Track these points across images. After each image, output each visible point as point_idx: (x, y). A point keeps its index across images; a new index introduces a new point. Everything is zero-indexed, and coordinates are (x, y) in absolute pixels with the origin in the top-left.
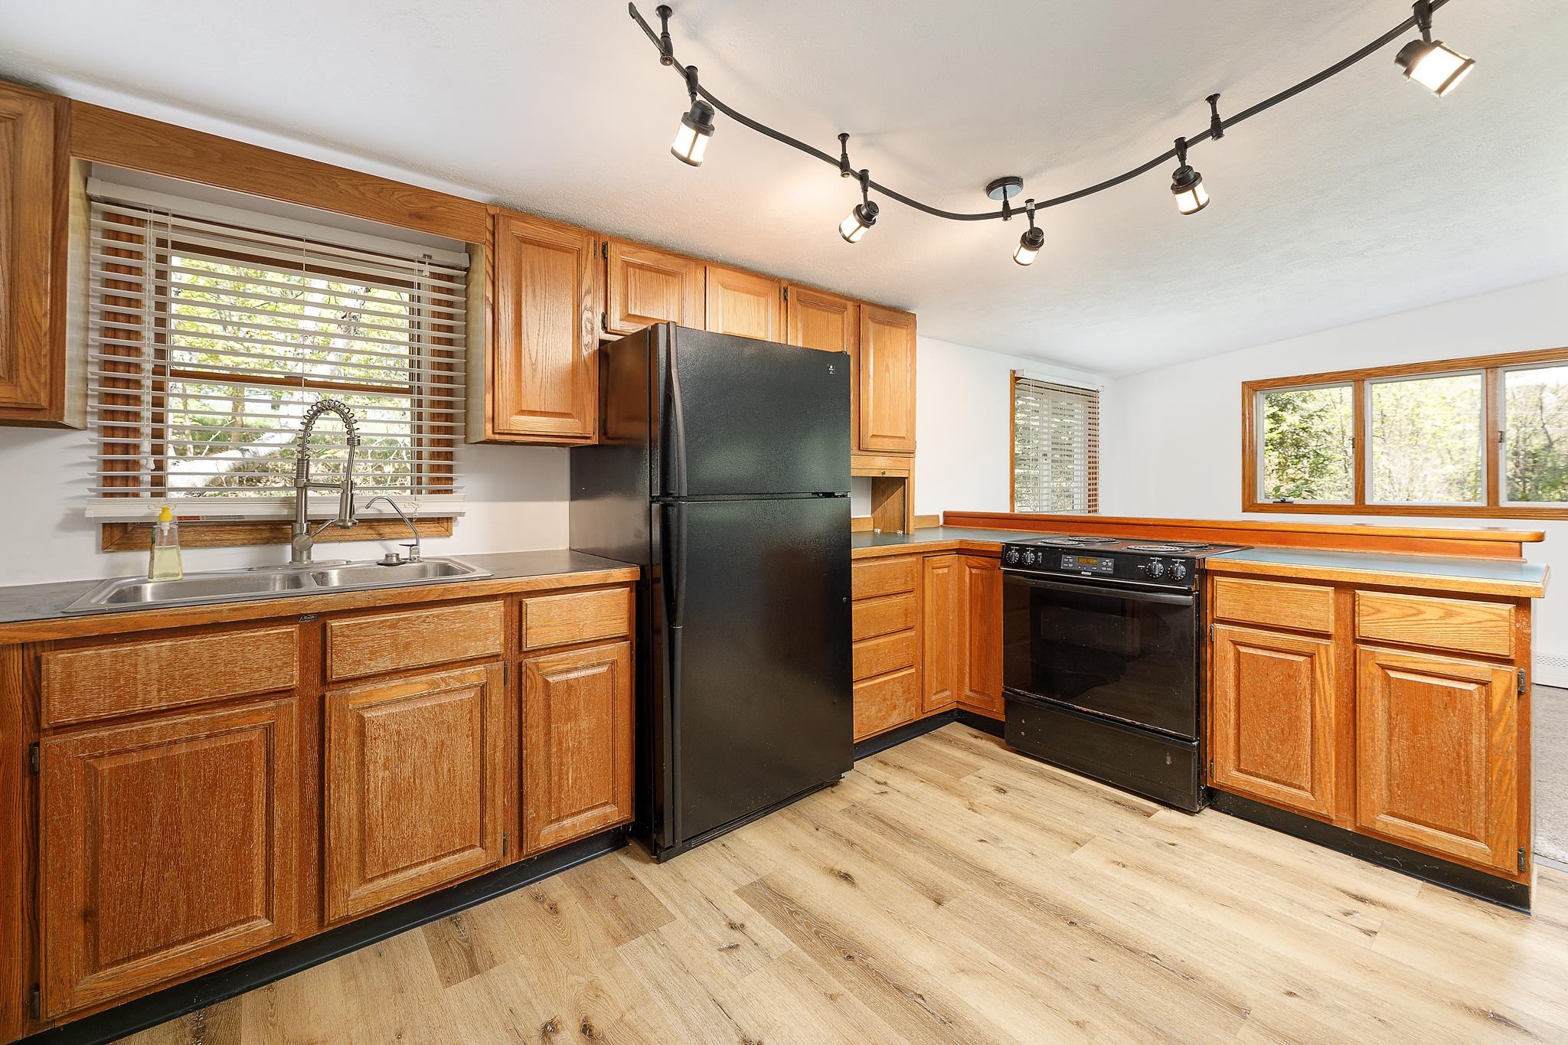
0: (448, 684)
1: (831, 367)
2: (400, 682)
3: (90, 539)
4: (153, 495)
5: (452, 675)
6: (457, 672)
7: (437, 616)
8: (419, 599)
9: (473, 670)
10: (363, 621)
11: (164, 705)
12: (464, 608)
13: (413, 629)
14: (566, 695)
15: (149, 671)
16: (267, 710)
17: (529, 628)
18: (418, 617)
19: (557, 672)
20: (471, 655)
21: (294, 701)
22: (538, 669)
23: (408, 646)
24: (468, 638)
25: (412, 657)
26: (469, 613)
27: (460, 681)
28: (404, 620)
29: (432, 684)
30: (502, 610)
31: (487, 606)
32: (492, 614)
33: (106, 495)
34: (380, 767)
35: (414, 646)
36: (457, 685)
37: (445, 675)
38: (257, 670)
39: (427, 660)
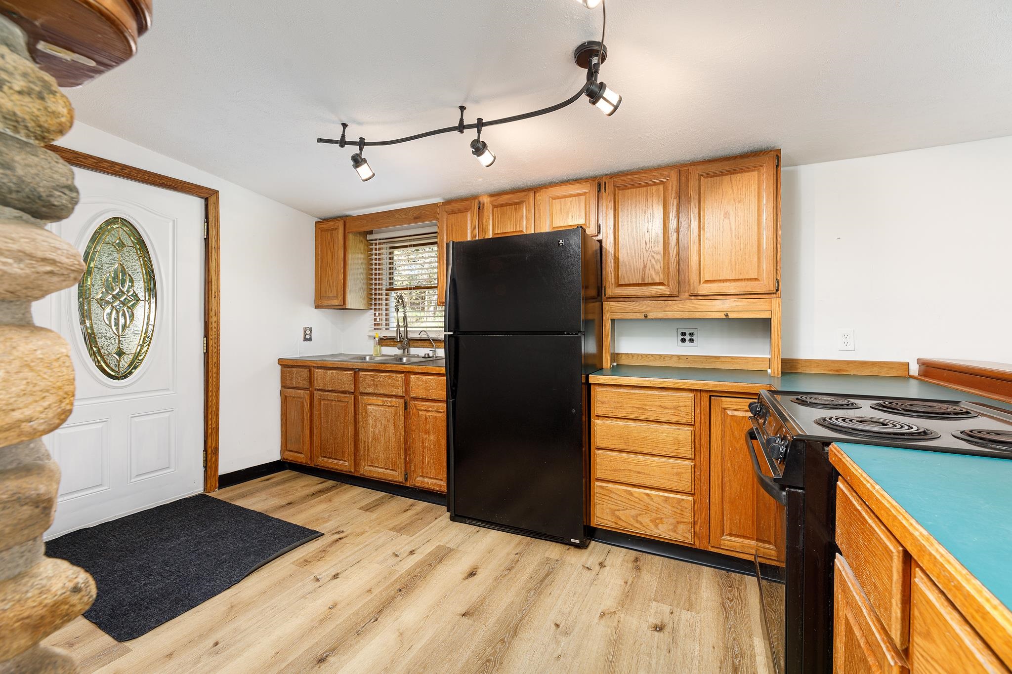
0: (387, 403)
1: (561, 241)
2: (376, 398)
3: (372, 343)
4: (386, 329)
6: (390, 400)
9: (394, 400)
10: (368, 373)
11: (330, 389)
12: (392, 375)
14: (425, 422)
15: (328, 378)
16: (348, 397)
17: (412, 388)
18: (380, 375)
19: (422, 410)
20: (394, 393)
21: (353, 396)
22: (415, 406)
23: (377, 385)
24: (393, 387)
25: (378, 389)
26: (393, 377)
27: (390, 403)
28: (376, 375)
29: (383, 401)
30: (404, 378)
31: (398, 375)
32: (400, 379)
33: (375, 329)
34: (371, 427)
35: (378, 385)
36: (390, 404)
37: (386, 399)
38: (345, 384)
39: (382, 392)
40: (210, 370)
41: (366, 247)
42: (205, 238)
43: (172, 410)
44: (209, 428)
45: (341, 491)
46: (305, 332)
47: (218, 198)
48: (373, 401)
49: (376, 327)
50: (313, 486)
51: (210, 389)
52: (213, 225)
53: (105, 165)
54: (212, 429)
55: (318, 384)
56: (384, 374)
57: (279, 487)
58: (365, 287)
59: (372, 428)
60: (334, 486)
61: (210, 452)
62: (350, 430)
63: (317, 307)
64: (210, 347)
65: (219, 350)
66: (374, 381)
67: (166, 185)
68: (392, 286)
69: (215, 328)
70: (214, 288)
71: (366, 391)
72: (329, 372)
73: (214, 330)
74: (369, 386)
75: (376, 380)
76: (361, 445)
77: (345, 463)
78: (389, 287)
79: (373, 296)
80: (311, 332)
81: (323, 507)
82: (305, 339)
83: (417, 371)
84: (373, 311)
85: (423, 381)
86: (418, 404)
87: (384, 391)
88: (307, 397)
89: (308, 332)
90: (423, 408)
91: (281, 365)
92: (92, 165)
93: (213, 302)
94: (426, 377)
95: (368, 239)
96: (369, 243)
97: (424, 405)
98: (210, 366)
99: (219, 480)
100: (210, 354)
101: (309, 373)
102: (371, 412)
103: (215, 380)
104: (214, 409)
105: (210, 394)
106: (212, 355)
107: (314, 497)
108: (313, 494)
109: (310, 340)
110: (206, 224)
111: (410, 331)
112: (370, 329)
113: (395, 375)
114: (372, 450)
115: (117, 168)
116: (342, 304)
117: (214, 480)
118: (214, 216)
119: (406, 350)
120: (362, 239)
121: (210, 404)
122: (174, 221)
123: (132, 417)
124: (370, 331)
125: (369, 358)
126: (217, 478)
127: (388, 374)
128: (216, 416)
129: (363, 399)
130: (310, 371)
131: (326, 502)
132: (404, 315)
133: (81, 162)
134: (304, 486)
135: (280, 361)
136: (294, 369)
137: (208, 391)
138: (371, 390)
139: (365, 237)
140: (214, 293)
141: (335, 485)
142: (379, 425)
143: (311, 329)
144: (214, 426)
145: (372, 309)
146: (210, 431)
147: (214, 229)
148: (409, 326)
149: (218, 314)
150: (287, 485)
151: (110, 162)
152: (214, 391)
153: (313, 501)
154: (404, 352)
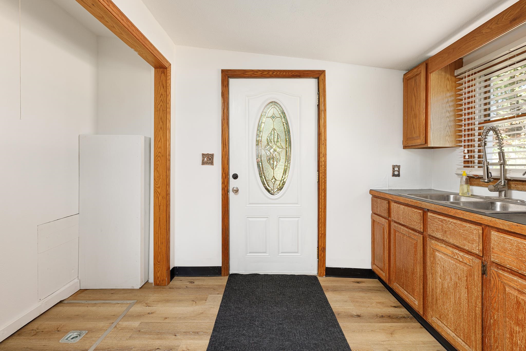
0: (458, 257)
2: (444, 246)
3: (458, 182)
5: (460, 253)
6: (462, 254)
7: (455, 223)
8: (448, 213)
9: (468, 256)
10: (435, 216)
11: (403, 223)
12: (464, 224)
13: (447, 225)
15: (401, 212)
16: (417, 235)
17: (493, 248)
18: (449, 221)
19: (510, 286)
20: (466, 248)
21: (421, 236)
22: (499, 276)
23: (446, 232)
24: (465, 239)
25: (447, 237)
26: (466, 227)
27: (462, 258)
28: (445, 220)
29: (453, 253)
30: (481, 232)
31: (473, 226)
32: (475, 232)
33: (464, 167)
34: (439, 276)
35: (448, 233)
36: (461, 260)
37: (457, 251)
38: (415, 222)
39: (451, 241)
40: (320, 194)
41: (454, 84)
42: (318, 105)
43: (299, 217)
44: (320, 233)
45: (408, 328)
46: (394, 169)
47: (325, 75)
48: (442, 248)
49: (467, 165)
50: (388, 306)
51: (320, 207)
52: (322, 95)
53: (265, 73)
54: (322, 234)
55: (394, 216)
56: (455, 221)
57: (362, 294)
58: (452, 124)
59: (440, 278)
60: (404, 317)
61: (320, 250)
62: (419, 269)
63: (405, 147)
64: (320, 178)
65: (326, 180)
66: (442, 226)
67: (295, 76)
68: (487, 118)
69: (323, 165)
70: (323, 138)
71: (434, 235)
72: (402, 207)
73: (323, 167)
74: (437, 230)
75: (444, 225)
76: (429, 290)
77: (414, 301)
78: (483, 119)
79: (463, 132)
80: (399, 169)
81: (381, 337)
82: (394, 175)
83: (501, 227)
84: (462, 148)
85: (512, 245)
86: (504, 276)
87: (455, 241)
88: (386, 225)
89: (396, 169)
90: (512, 284)
91: (372, 195)
92: (260, 75)
93: (322, 147)
94: (519, 240)
95: (455, 75)
96: (459, 78)
97: (512, 280)
98: (320, 191)
99: (326, 270)
100: (320, 183)
101: (388, 205)
102: (439, 260)
103: (323, 201)
104: (323, 221)
105: (320, 210)
106: (322, 184)
107: (381, 320)
108: (382, 317)
109: (398, 175)
110: (318, 95)
111: (510, 170)
112: (459, 167)
113: (468, 225)
114: (440, 302)
115: (271, 73)
116: (424, 143)
117: (322, 269)
118: (322, 88)
119: (503, 193)
120: (448, 76)
121: (320, 217)
122: (300, 97)
123: (279, 217)
124: (458, 169)
125: (453, 197)
126: (325, 269)
127: (459, 222)
128: (324, 226)
129: (431, 242)
130: (389, 203)
131: (387, 334)
132: (499, 151)
133: (256, 75)
134: (379, 303)
135: (371, 191)
136: (379, 200)
137: (319, 208)
138: (439, 235)
139: (452, 74)
140: (322, 141)
141: (406, 316)
142: (448, 278)
143: (399, 167)
144: (323, 232)
145: (461, 146)
146: (320, 235)
147: (322, 98)
148: (508, 163)
149: (325, 155)
150: (369, 295)
151: (268, 71)
152: (322, 208)
153: (377, 325)
154: (500, 195)
